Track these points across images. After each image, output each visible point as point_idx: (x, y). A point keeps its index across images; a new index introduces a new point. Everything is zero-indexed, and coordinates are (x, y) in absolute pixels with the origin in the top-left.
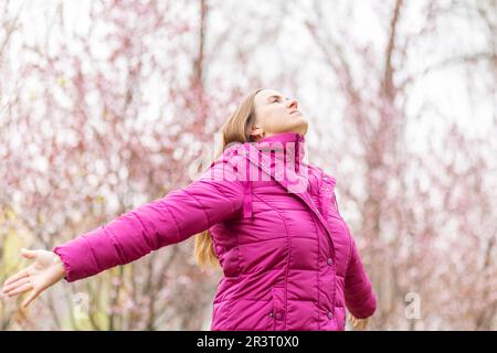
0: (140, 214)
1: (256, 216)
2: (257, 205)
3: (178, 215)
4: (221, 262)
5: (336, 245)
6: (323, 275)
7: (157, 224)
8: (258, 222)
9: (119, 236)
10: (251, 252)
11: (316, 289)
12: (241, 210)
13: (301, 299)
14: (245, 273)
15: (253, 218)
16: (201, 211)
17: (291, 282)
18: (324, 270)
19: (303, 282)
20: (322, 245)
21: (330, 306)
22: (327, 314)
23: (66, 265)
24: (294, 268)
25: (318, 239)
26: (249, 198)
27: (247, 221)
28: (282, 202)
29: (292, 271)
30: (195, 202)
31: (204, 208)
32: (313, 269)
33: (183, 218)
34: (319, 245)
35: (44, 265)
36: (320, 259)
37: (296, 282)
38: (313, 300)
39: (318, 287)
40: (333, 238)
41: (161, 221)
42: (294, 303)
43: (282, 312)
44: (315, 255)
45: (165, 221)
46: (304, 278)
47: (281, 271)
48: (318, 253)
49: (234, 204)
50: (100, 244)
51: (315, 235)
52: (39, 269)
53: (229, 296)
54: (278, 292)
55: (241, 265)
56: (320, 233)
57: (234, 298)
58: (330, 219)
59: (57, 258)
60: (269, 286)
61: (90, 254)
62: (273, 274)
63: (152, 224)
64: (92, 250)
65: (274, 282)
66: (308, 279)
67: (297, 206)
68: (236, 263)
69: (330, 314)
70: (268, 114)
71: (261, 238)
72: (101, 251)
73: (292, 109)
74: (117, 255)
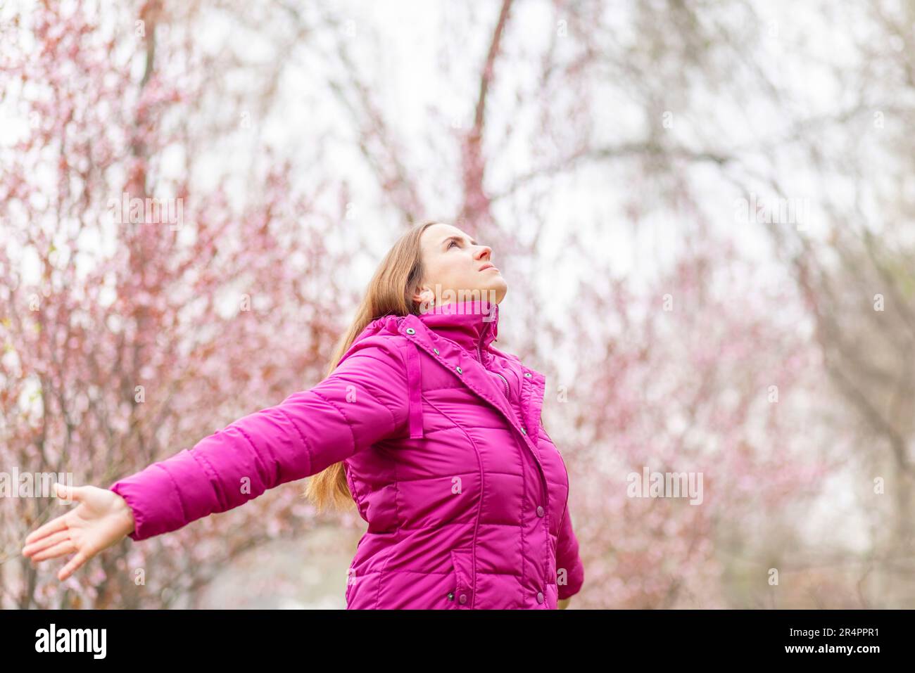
0: (249, 430)
1: (430, 436)
2: (431, 419)
3: (309, 434)
4: (363, 507)
5: (550, 485)
6: (530, 533)
7: (277, 447)
8: (433, 447)
9: (218, 467)
10: (421, 494)
11: (519, 557)
12: (406, 425)
13: (498, 571)
14: (406, 528)
15: (425, 440)
16: (346, 428)
17: (483, 545)
18: (532, 525)
19: (500, 545)
20: (529, 484)
21: (541, 582)
22: (535, 596)
23: (137, 513)
24: (487, 522)
25: (524, 476)
26: (419, 407)
27: (415, 445)
28: (470, 415)
29: (486, 527)
30: (335, 412)
31: (349, 422)
32: (517, 524)
33: (316, 439)
34: (525, 486)
35: (96, 512)
36: (527, 507)
37: (489, 543)
38: (515, 573)
39: (522, 552)
40: (546, 473)
41: (284, 442)
42: (487, 578)
43: (468, 591)
44: (519, 501)
45: (289, 443)
46: (501, 538)
47: (468, 527)
48: (524, 497)
49: (396, 416)
50: (190, 480)
51: (518, 469)
52: (85, 518)
53: (380, 566)
54: (462, 559)
55: (400, 514)
56: (527, 466)
57: (389, 569)
58: (540, 442)
59: (119, 501)
60: (447, 551)
61: (174, 496)
62: (457, 531)
63: (269, 447)
64: (177, 488)
65: (457, 544)
66: (508, 538)
67: (492, 422)
68: (392, 511)
69: (540, 595)
70: (445, 269)
71: (437, 471)
72: (191, 491)
73: (483, 263)
74: (215, 497)
